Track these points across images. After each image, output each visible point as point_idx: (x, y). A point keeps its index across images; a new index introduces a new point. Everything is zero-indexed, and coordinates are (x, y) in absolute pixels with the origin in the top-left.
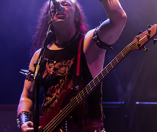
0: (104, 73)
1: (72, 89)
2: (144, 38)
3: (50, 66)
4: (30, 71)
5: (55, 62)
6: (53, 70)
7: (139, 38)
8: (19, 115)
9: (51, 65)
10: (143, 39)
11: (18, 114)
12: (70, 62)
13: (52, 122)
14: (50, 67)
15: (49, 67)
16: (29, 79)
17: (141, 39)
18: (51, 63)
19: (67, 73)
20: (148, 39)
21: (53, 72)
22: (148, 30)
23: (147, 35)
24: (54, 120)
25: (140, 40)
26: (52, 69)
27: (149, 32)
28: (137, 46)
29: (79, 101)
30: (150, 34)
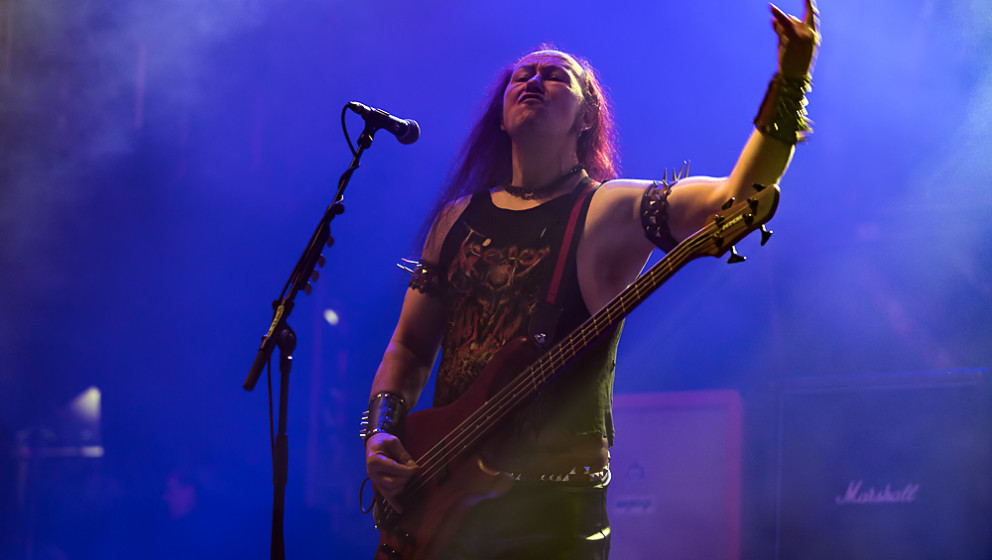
0: (613, 309)
2: (729, 227)
5: (487, 242)
6: (474, 266)
7: (723, 219)
8: (372, 402)
9: (474, 250)
10: (733, 225)
11: (371, 394)
12: (529, 258)
13: (459, 431)
14: (469, 255)
15: (467, 252)
17: (727, 225)
18: (475, 244)
19: (508, 284)
20: (746, 228)
21: (474, 271)
22: (749, 201)
23: (744, 216)
24: (464, 427)
25: (724, 227)
26: (471, 262)
28: (714, 246)
29: (537, 381)
30: (754, 213)
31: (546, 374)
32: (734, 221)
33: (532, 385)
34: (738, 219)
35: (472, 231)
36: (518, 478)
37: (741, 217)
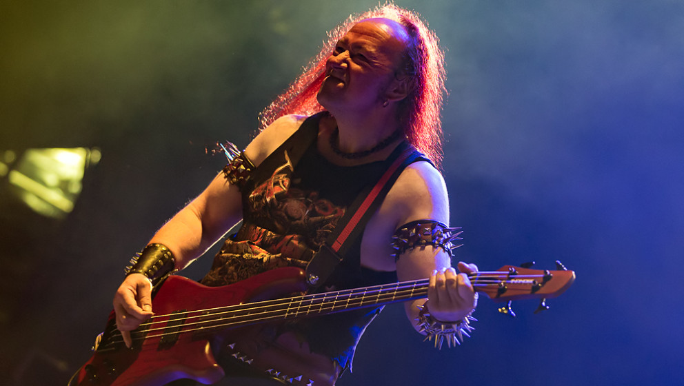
1: (301, 273)
2: (517, 283)
3: (280, 181)
4: (243, 156)
6: (276, 195)
7: (516, 274)
9: (283, 182)
10: (521, 283)
13: (205, 312)
14: (276, 184)
15: (276, 180)
16: (229, 172)
17: (516, 281)
18: (286, 177)
20: (529, 292)
21: (273, 199)
22: (546, 273)
23: (534, 282)
24: (211, 312)
25: (512, 281)
26: (276, 190)
27: (547, 279)
28: (496, 290)
29: (290, 311)
30: (543, 284)
31: (301, 310)
32: (523, 281)
33: (285, 312)
34: (528, 281)
35: (288, 164)
36: (249, 362)
37: (531, 281)
